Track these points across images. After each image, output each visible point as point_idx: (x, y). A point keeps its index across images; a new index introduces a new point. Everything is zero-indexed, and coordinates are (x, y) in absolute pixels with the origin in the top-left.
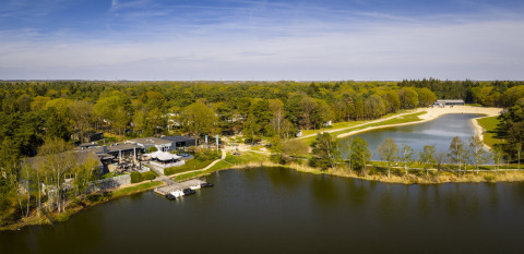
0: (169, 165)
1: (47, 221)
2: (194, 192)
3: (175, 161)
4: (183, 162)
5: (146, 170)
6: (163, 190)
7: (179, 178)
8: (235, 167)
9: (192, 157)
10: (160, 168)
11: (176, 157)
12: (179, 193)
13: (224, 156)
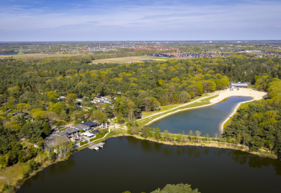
0: (91, 138)
1: (63, 160)
2: (101, 148)
3: (93, 136)
4: (95, 136)
5: (84, 141)
6: (92, 148)
7: (95, 142)
8: (114, 136)
9: (98, 133)
10: (88, 139)
11: (93, 135)
12: (97, 148)
13: (109, 131)
